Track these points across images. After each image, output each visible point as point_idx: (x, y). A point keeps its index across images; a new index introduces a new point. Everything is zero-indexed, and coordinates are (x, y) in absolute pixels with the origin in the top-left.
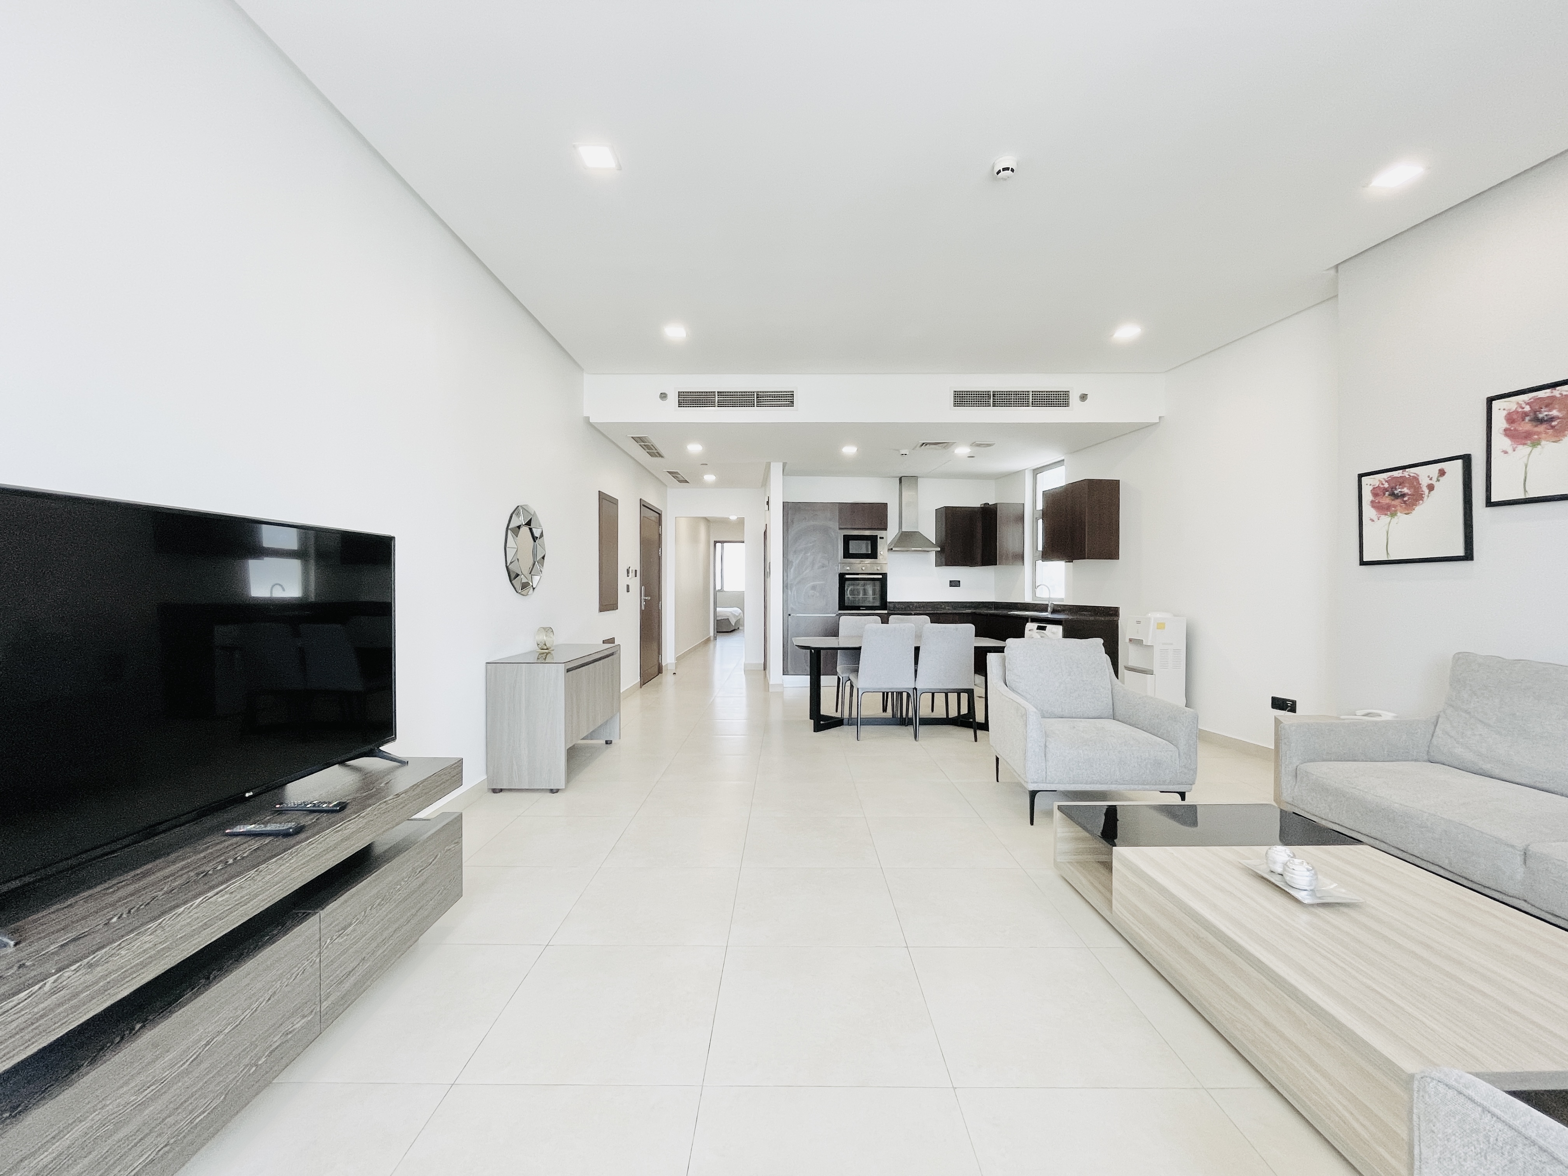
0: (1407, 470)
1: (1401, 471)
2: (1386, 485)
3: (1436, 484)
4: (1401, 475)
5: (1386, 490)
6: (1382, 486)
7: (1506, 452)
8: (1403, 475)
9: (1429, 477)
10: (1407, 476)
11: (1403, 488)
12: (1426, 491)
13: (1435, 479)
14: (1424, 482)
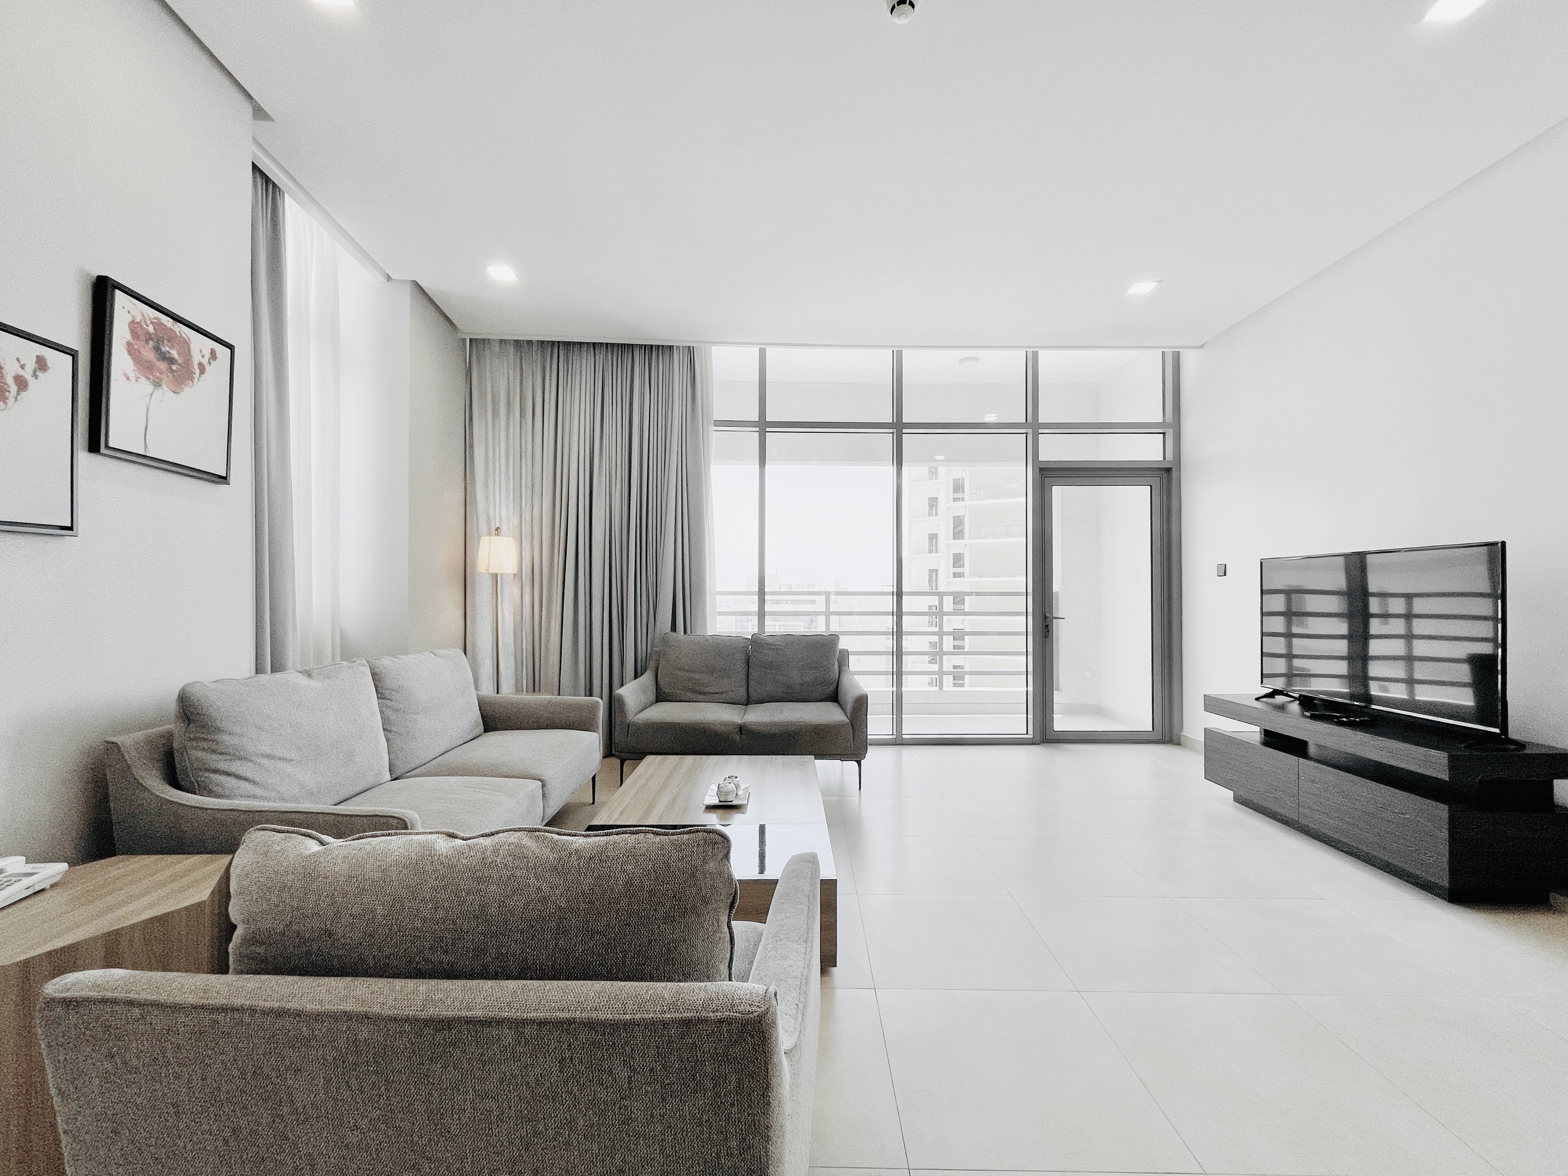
3: (32, 383)
7: (128, 379)
9: (18, 360)
12: (13, 388)
13: (29, 370)
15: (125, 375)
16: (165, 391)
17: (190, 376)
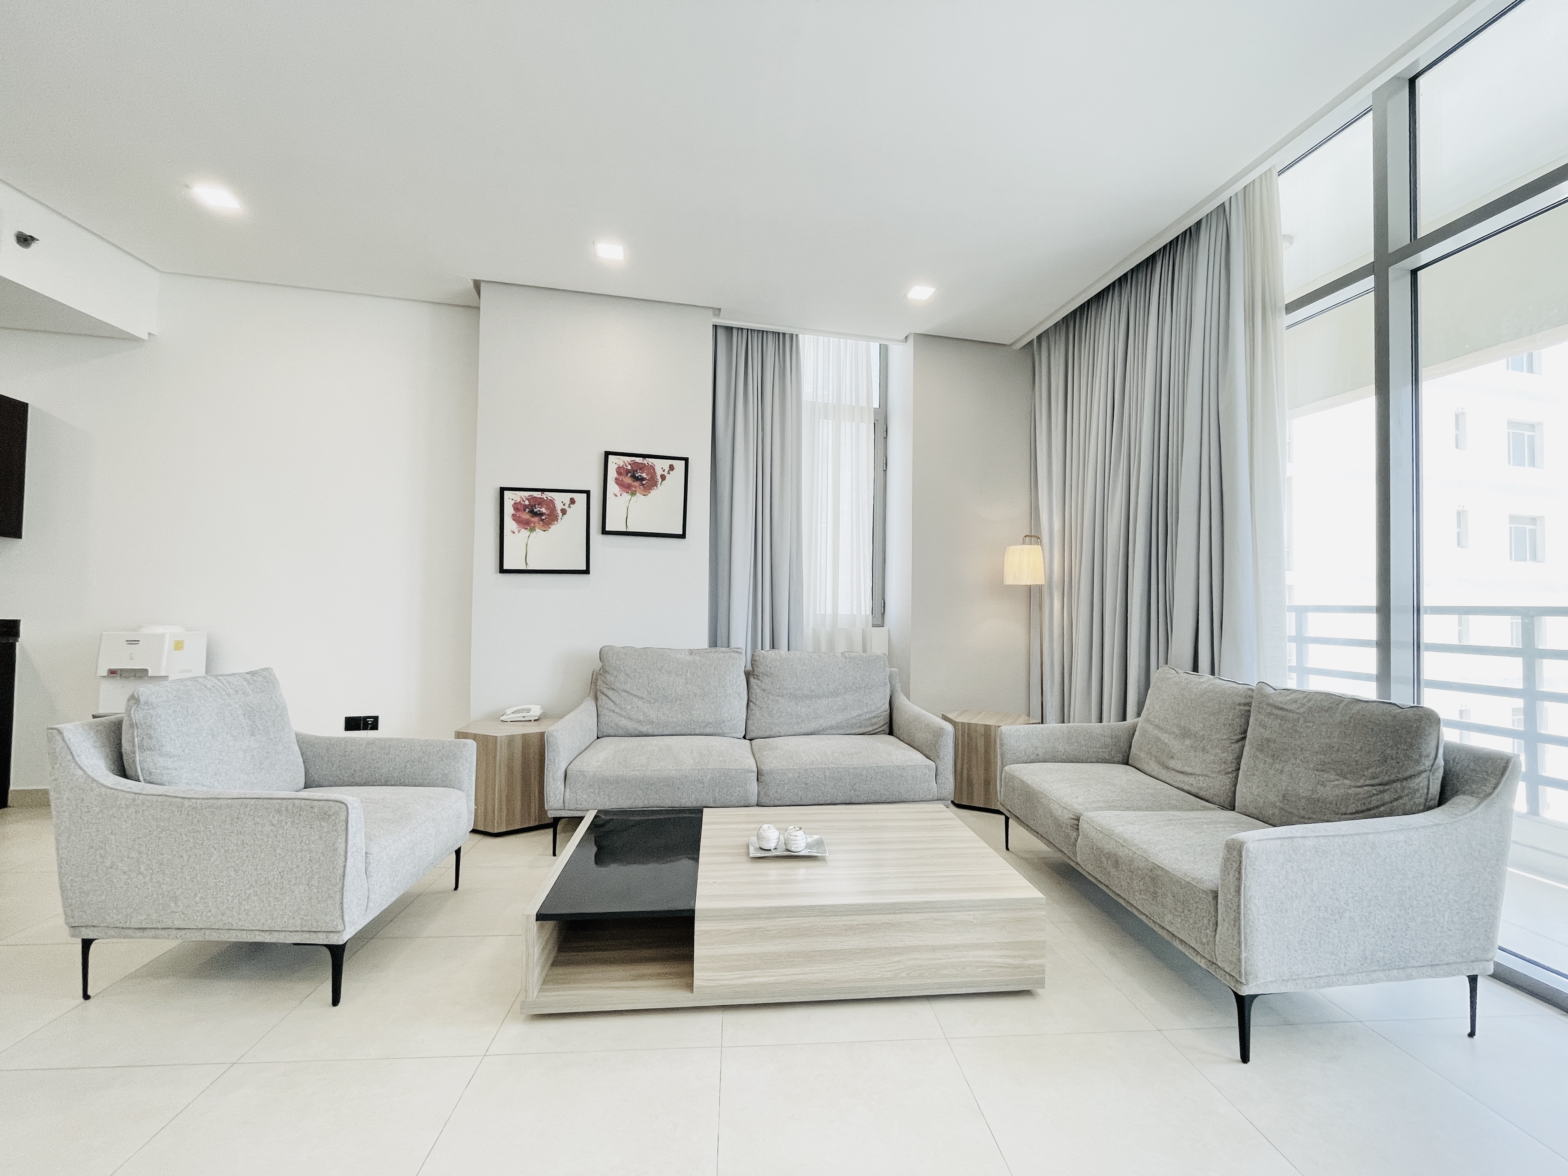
0: (545, 493)
1: (540, 493)
2: (527, 503)
3: (568, 510)
4: (540, 496)
5: (526, 507)
6: (523, 503)
8: (542, 497)
9: (562, 502)
10: (545, 499)
11: (541, 508)
12: (560, 514)
13: (567, 505)
14: (559, 507)
15: (614, 494)
16: (639, 496)
17: (655, 484)
